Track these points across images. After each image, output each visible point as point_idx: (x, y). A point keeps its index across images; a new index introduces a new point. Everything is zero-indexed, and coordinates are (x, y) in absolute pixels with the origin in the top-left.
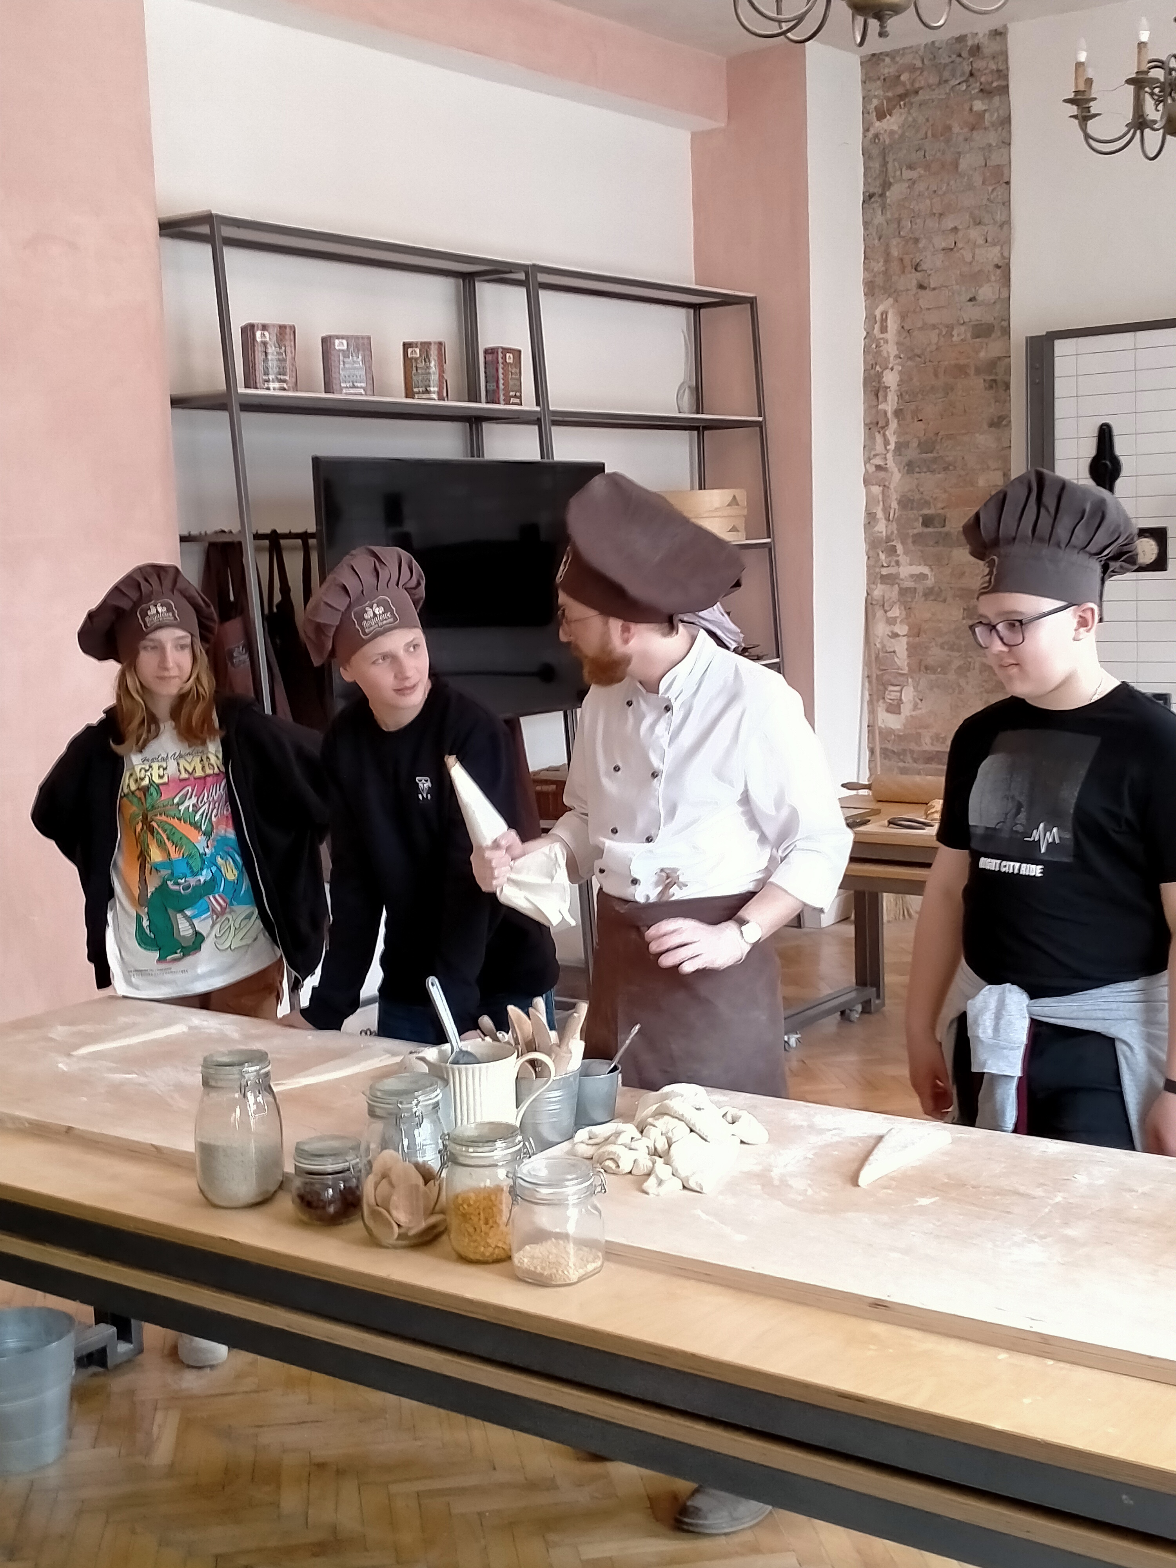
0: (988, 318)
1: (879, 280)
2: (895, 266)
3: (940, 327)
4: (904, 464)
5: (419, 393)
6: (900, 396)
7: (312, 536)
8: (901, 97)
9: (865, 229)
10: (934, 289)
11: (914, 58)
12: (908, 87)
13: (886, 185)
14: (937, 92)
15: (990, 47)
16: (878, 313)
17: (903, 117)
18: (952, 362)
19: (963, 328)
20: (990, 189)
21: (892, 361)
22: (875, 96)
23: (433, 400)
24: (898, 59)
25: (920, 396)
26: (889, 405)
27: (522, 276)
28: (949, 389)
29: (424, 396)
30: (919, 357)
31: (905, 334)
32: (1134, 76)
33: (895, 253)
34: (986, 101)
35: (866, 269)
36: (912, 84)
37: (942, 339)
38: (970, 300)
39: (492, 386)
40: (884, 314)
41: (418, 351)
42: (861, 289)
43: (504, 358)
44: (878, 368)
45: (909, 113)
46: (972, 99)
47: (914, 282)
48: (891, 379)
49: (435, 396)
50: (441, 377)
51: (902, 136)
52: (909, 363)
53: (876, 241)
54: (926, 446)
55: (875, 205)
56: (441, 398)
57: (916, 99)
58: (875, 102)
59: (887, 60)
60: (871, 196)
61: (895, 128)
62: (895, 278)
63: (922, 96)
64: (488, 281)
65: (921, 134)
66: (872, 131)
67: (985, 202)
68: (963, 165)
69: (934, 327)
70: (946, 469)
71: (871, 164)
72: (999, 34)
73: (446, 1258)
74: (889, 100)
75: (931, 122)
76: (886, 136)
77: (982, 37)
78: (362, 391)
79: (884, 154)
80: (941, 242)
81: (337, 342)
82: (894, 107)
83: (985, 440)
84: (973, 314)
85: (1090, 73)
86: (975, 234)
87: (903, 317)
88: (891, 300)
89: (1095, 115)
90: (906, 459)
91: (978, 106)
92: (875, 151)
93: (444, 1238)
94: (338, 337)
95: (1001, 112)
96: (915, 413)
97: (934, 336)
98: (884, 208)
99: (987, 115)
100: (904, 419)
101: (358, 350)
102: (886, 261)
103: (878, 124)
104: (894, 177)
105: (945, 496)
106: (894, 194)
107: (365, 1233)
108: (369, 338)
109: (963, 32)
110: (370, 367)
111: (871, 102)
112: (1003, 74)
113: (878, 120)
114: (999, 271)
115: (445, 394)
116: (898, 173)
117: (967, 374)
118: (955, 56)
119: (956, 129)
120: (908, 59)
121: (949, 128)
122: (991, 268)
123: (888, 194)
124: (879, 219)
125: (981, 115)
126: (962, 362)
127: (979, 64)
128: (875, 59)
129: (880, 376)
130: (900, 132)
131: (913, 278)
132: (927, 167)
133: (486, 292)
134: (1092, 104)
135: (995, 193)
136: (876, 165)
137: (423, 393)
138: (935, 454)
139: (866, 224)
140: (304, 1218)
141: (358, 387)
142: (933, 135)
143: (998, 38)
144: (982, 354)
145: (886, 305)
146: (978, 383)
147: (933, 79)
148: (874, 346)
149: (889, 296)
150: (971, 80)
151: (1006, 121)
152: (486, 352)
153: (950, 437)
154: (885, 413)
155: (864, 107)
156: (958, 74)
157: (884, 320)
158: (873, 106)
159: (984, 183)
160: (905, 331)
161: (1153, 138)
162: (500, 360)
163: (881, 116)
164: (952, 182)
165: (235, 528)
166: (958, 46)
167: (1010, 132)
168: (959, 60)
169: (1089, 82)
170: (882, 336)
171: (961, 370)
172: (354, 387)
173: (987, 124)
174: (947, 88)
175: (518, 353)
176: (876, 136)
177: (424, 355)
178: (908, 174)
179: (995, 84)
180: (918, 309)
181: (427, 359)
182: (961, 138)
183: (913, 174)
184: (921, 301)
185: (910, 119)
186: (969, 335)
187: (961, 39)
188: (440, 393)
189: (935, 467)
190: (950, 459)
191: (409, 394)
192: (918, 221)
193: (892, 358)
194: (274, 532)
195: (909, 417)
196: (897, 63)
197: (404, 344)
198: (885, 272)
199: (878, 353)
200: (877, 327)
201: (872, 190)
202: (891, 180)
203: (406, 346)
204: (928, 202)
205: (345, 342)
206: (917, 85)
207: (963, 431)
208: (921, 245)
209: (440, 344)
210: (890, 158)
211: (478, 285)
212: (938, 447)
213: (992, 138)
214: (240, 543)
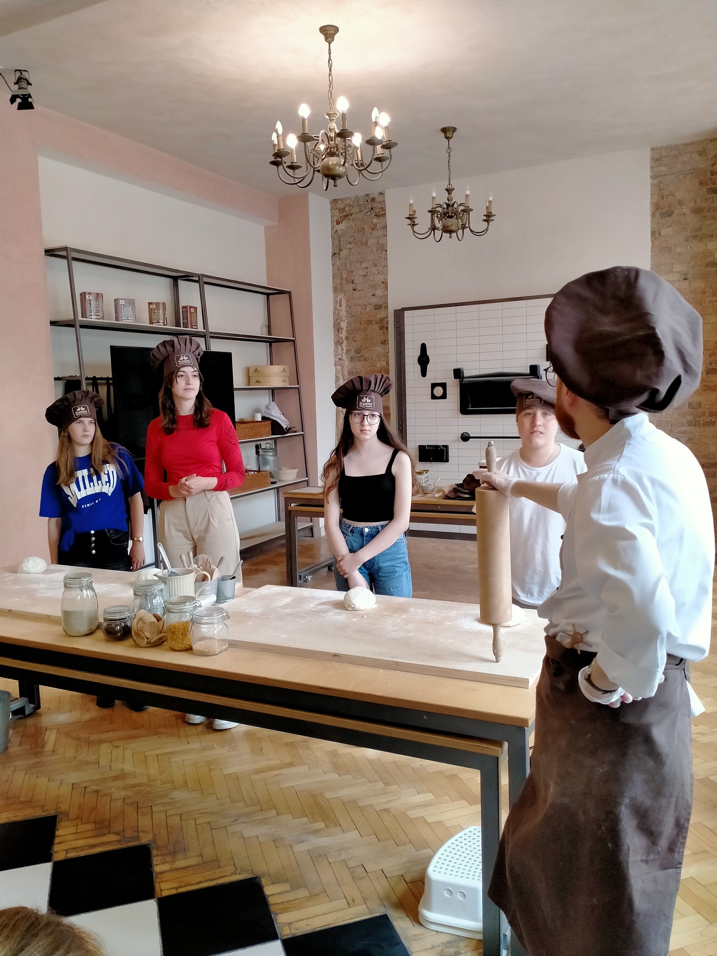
0: (380, 303)
1: (338, 287)
2: (344, 281)
3: (362, 305)
4: (349, 358)
5: (155, 322)
6: (348, 331)
7: (110, 379)
8: (346, 216)
9: (333, 267)
10: (359, 290)
11: (350, 202)
12: (348, 213)
13: (340, 250)
14: (359, 215)
15: (378, 199)
16: (338, 299)
17: (346, 224)
18: (367, 319)
19: (370, 306)
20: (380, 253)
21: (344, 318)
22: (336, 216)
23: (160, 325)
24: (344, 202)
25: (355, 332)
26: (343, 335)
27: (197, 279)
28: (366, 329)
29: (157, 324)
30: (354, 316)
31: (349, 308)
32: (431, 209)
33: (344, 276)
34: (378, 219)
35: (333, 282)
36: (350, 211)
37: (363, 310)
38: (373, 295)
39: (185, 321)
40: (341, 300)
41: (154, 306)
42: (331, 290)
43: (190, 310)
44: (339, 321)
45: (349, 223)
46: (372, 218)
47: (352, 288)
48: (344, 325)
49: (162, 324)
50: (164, 317)
51: (346, 231)
52: (351, 319)
53: (337, 272)
54: (358, 351)
55: (336, 258)
56: (164, 325)
57: (351, 217)
58: (336, 218)
59: (340, 202)
60: (335, 254)
61: (343, 228)
62: (344, 286)
63: (353, 216)
64: (183, 280)
65: (353, 231)
66: (335, 229)
67: (378, 258)
68: (369, 243)
69: (359, 305)
70: (365, 360)
71: (335, 242)
72: (382, 194)
73: (167, 650)
74: (341, 217)
75: (357, 227)
76: (340, 231)
77: (375, 195)
78: (131, 321)
79: (339, 238)
80: (361, 273)
81: (121, 301)
82: (343, 220)
83: (379, 349)
84: (374, 300)
85: (414, 208)
86: (374, 270)
87: (348, 302)
88: (343, 294)
89: (417, 224)
90: (350, 356)
91: (375, 221)
92: (336, 237)
93: (166, 643)
94: (121, 299)
95: (383, 224)
96: (353, 338)
97: (359, 309)
98: (340, 259)
99: (378, 224)
100: (349, 341)
101: (130, 305)
102: (341, 279)
103: (337, 226)
104: (343, 247)
105: (365, 370)
106: (344, 253)
107: (133, 643)
108: (134, 300)
109: (369, 193)
110: (134, 311)
111: (334, 218)
112: (383, 209)
113: (337, 225)
114: (383, 284)
115: (166, 323)
116: (345, 245)
117: (372, 324)
118: (365, 202)
119: (366, 229)
120: (348, 202)
121: (364, 229)
122: (381, 283)
123: (341, 253)
124: (338, 263)
125: (375, 225)
126: (370, 319)
127: (375, 205)
128: (335, 201)
129: (339, 323)
130: (345, 229)
131: (351, 286)
132: (356, 244)
133: (182, 284)
134: (415, 220)
135: (381, 254)
136: (336, 242)
137: (157, 322)
138: (360, 354)
139: (333, 265)
140: (108, 639)
141: (129, 319)
142: (358, 232)
143: (382, 195)
144: (378, 316)
145: (341, 296)
146: (376, 327)
147: (357, 210)
148: (337, 312)
149: (342, 293)
150: (372, 211)
151: (385, 227)
152: (183, 307)
153: (366, 348)
154: (342, 338)
155: (332, 220)
156: (367, 208)
157: (341, 302)
158: (335, 219)
159: (377, 251)
160: (349, 306)
161: (438, 233)
162: (189, 311)
163: (338, 223)
164: (365, 250)
165: (78, 375)
166: (367, 198)
167: (387, 231)
168: (367, 203)
169: (415, 211)
170: (340, 308)
171: (370, 322)
172: (128, 319)
173: (378, 228)
174: (363, 213)
175: (196, 309)
176: (336, 231)
177: (157, 308)
178: (349, 246)
179: (380, 213)
180: (353, 298)
181: (158, 309)
182: (368, 233)
183: (351, 246)
184: (354, 295)
185: (349, 225)
186: (373, 309)
187: (367, 195)
188: (164, 323)
189: (361, 359)
190: (366, 356)
191: (151, 323)
192: (353, 264)
193: (344, 317)
194: (94, 377)
195: (351, 340)
196: (344, 203)
197: (149, 303)
198: (341, 284)
199: (339, 315)
200: (338, 304)
201: (335, 252)
202: (342, 248)
203: (150, 304)
204: (356, 257)
205: (124, 301)
206: (351, 212)
207: (371, 346)
208: (354, 273)
209: (164, 303)
210: (342, 239)
211: (179, 281)
212: (362, 351)
213: (380, 233)
214: (80, 380)
